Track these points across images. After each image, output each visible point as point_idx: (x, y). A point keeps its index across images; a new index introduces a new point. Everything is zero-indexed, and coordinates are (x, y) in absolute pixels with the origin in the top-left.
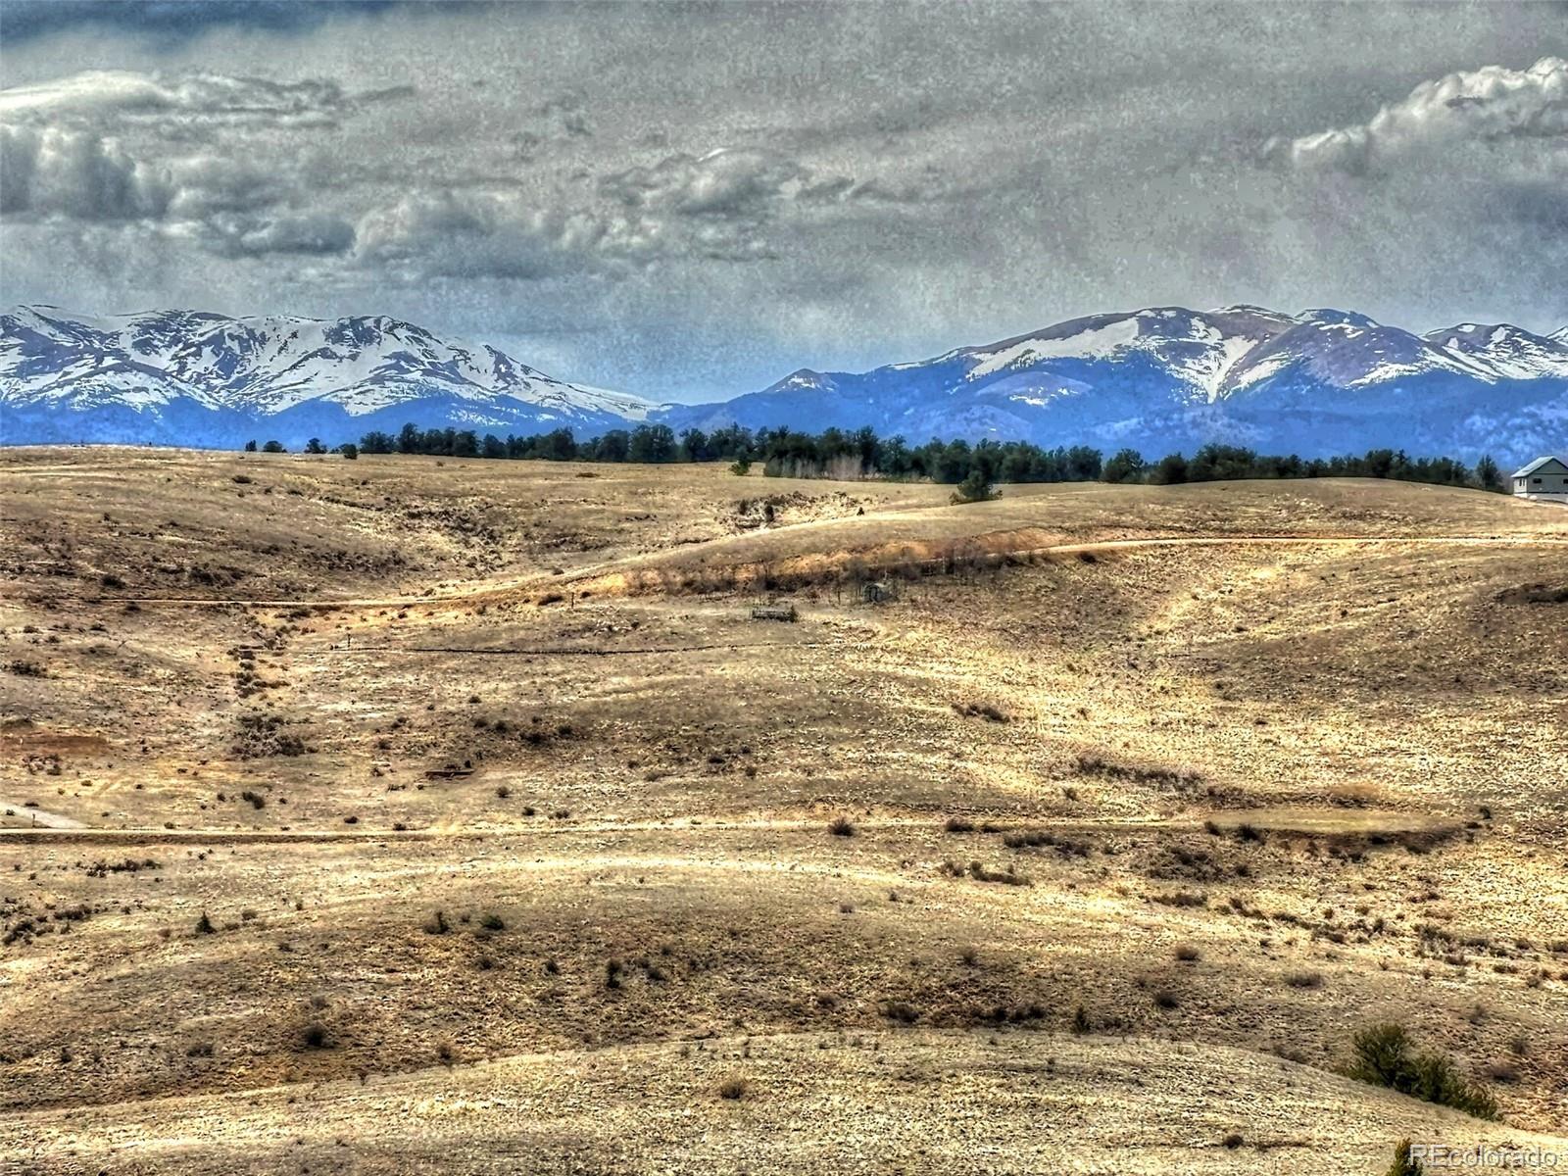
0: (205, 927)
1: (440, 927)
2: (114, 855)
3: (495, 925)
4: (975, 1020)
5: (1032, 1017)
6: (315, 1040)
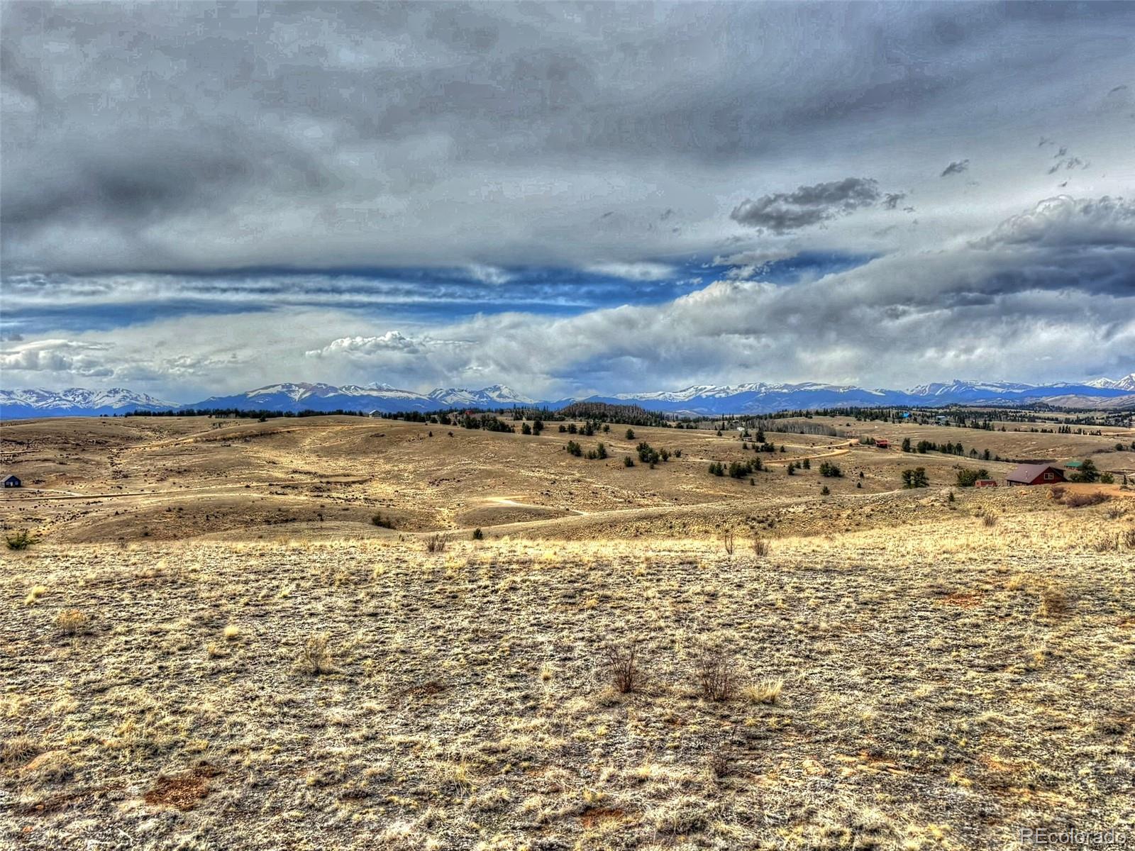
0: (117, 513)
1: (169, 510)
2: (91, 500)
3: (181, 509)
4: (283, 521)
5: (294, 520)
6: (146, 534)
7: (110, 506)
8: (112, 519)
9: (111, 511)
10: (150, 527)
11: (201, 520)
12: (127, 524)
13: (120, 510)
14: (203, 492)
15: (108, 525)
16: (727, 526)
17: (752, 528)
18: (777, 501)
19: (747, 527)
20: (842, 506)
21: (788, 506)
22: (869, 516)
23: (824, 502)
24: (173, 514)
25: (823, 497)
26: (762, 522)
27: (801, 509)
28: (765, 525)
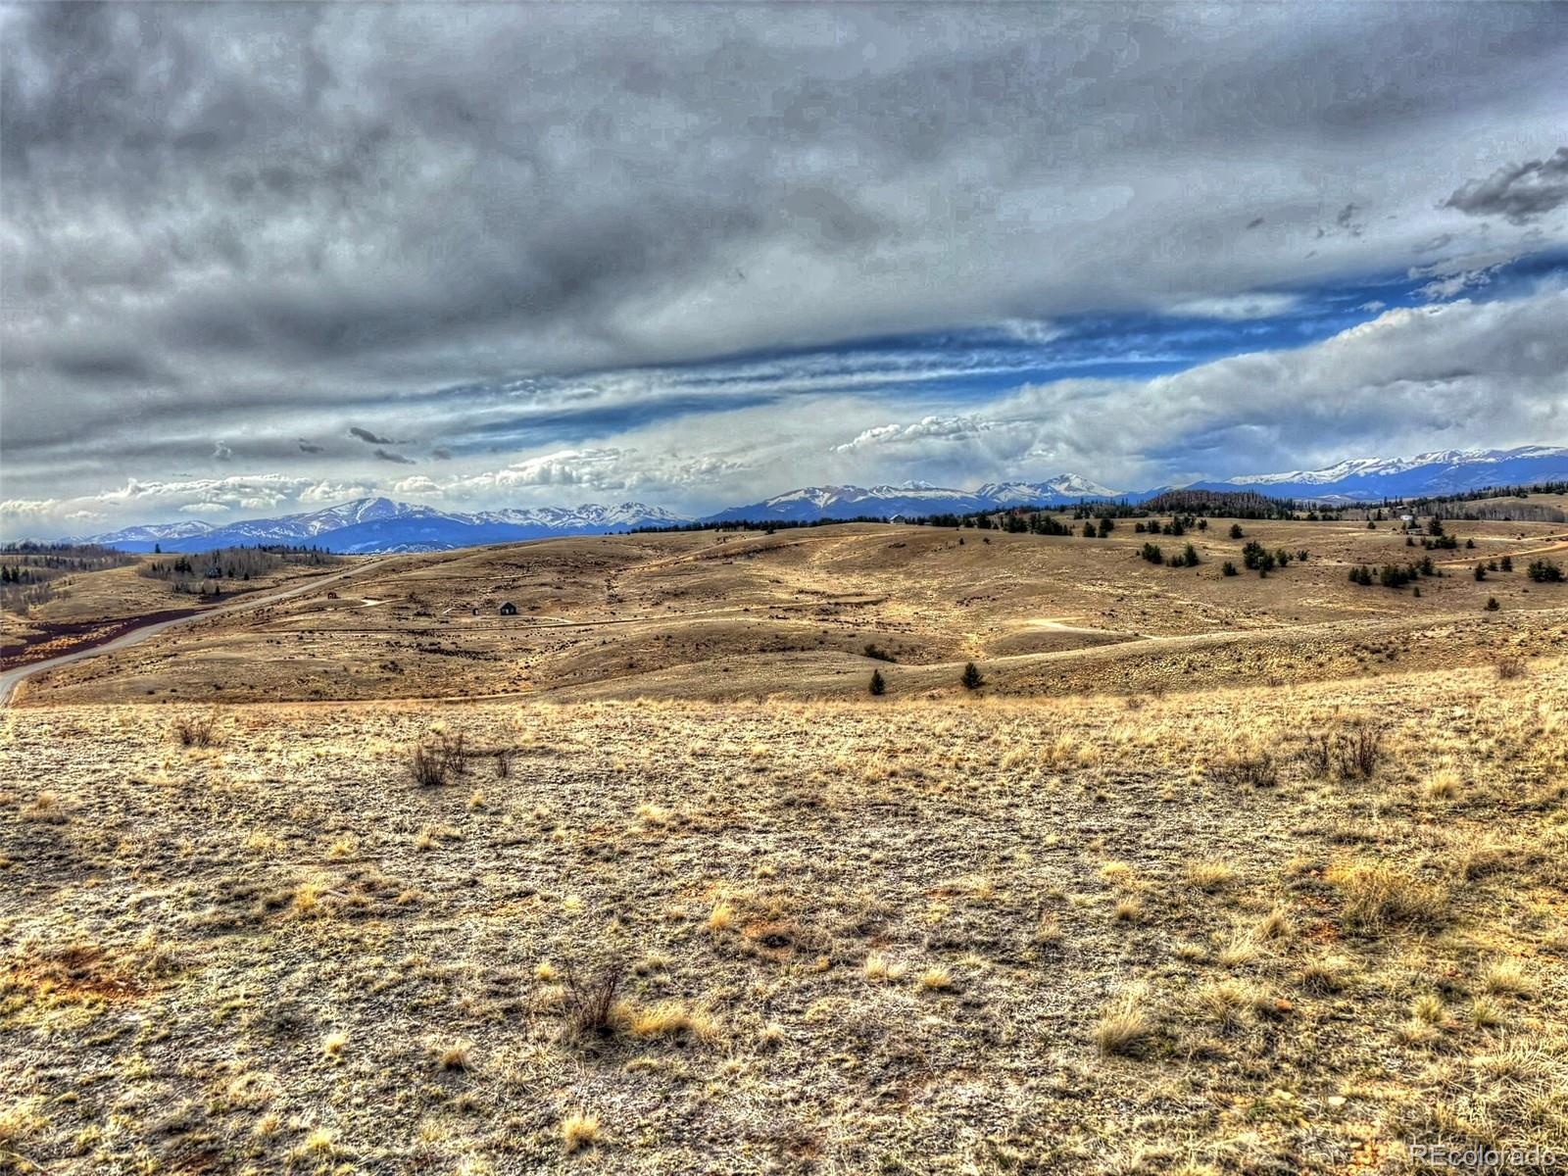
0: (604, 643)
1: (657, 639)
2: (582, 628)
3: (670, 637)
4: (779, 650)
5: (792, 648)
6: (631, 666)
7: (600, 634)
8: (599, 649)
9: (598, 639)
10: (635, 658)
11: (690, 649)
12: (613, 654)
13: (608, 639)
14: (697, 617)
15: (594, 656)
16: (1322, 658)
17: (1361, 660)
18: (1410, 621)
19: (1354, 659)
20: (1514, 628)
21: (1425, 628)
22: (1556, 642)
23: (1486, 621)
24: (661, 644)
25: (1486, 614)
26: (1379, 651)
27: (1445, 632)
28: (1382, 656)
